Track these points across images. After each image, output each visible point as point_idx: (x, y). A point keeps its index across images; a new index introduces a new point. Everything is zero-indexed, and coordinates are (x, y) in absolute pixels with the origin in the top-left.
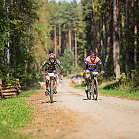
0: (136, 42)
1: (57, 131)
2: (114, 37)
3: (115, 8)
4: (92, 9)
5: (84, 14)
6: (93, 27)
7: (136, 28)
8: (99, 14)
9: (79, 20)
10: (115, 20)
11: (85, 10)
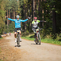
0: (43, 17)
1: (12, 58)
2: (34, 15)
3: (34, 2)
4: (24, 2)
5: (20, 5)
6: (24, 10)
7: (43, 11)
8: (27, 5)
9: (18, 7)
10: (34, 7)
11: (20, 3)
